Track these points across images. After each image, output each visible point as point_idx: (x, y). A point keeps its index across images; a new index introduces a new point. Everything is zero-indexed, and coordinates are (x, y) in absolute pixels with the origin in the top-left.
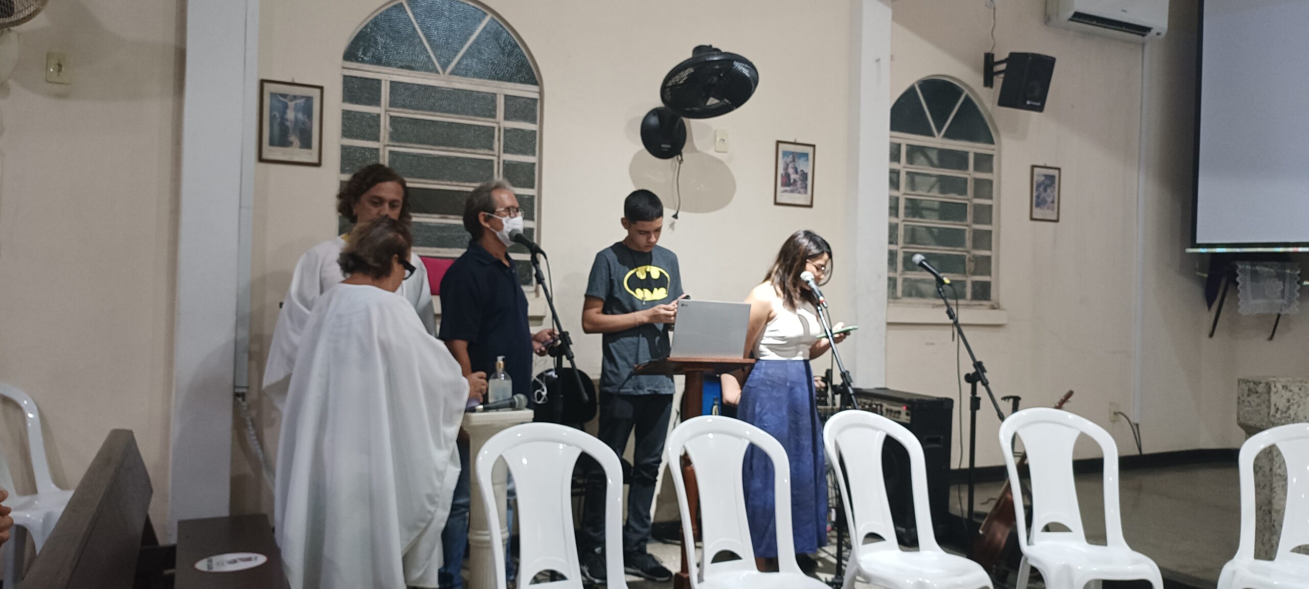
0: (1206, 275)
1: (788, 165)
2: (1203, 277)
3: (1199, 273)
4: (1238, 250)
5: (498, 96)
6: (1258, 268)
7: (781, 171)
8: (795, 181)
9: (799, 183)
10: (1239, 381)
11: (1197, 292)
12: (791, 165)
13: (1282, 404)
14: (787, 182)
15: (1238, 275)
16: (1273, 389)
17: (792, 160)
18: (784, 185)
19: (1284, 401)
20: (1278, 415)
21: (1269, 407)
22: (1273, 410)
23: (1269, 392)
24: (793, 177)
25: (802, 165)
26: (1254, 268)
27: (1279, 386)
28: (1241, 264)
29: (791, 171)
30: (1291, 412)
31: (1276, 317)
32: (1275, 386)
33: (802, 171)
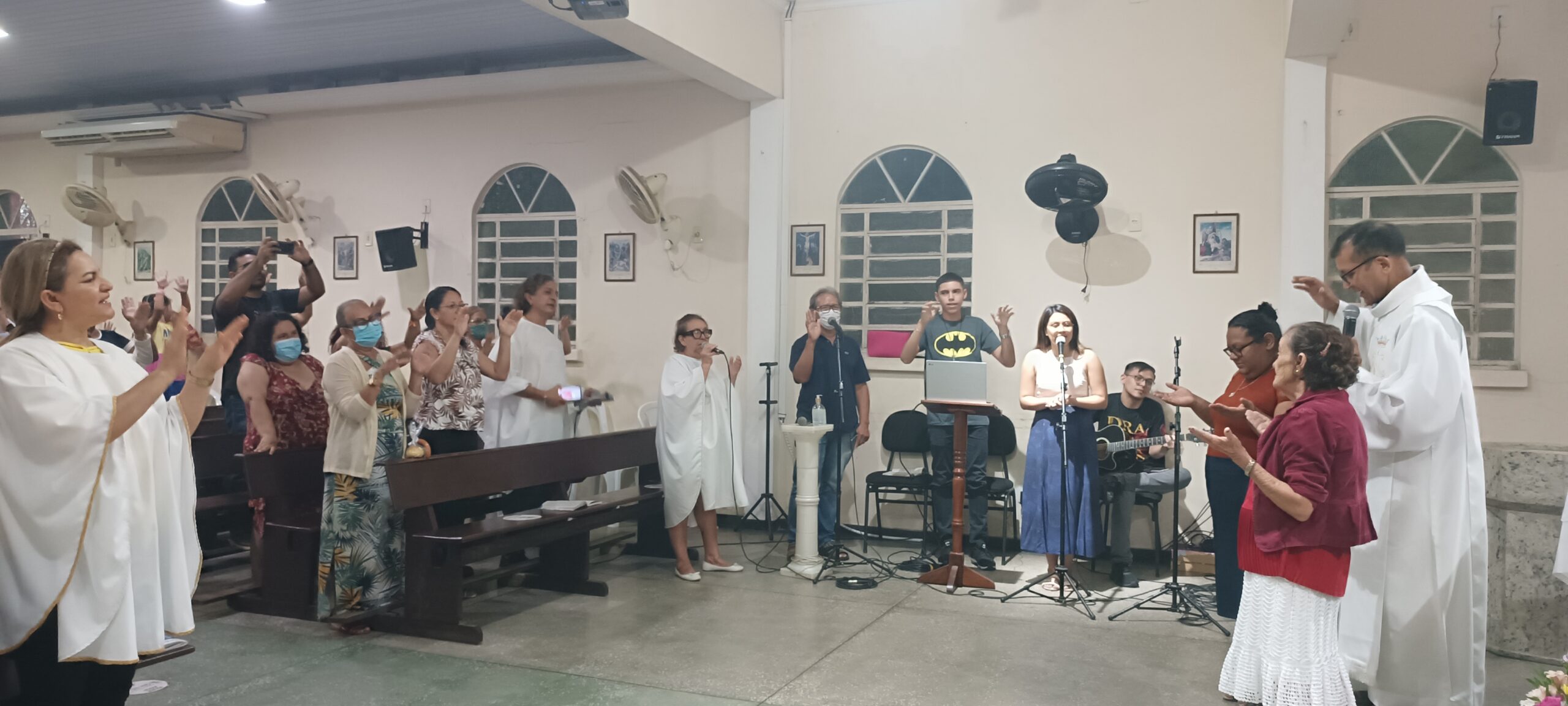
1: (1207, 235)
5: (943, 213)
7: (1199, 241)
8: (1216, 249)
9: (1221, 252)
12: (1211, 235)
14: (1206, 250)
17: (1211, 230)
18: (1202, 254)
24: (1213, 245)
25: (1223, 234)
29: (1211, 241)
33: (1225, 239)
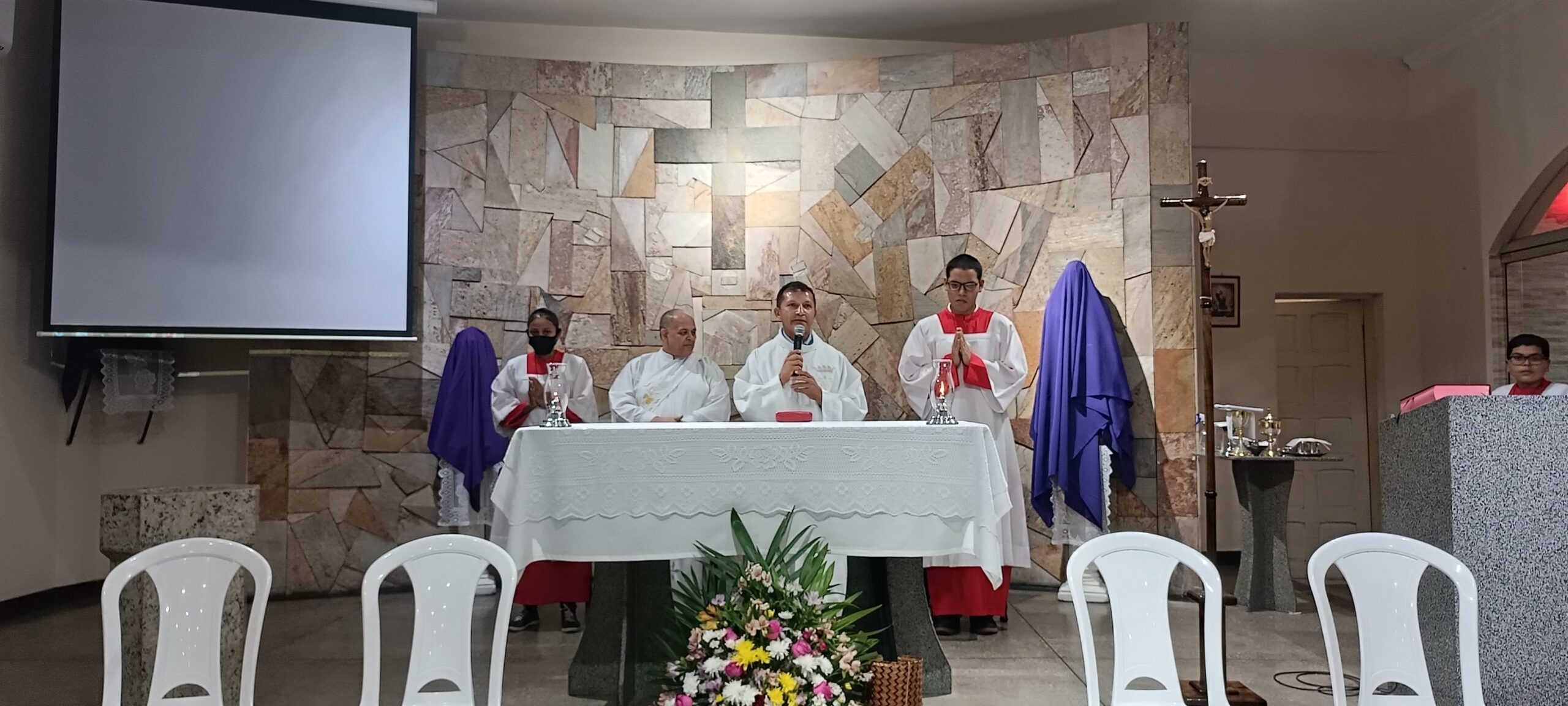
0: (63, 366)
2: (61, 369)
3: (53, 363)
4: (102, 335)
6: (126, 357)
10: (102, 497)
11: (50, 388)
13: (154, 520)
15: (103, 366)
16: (143, 502)
19: (156, 516)
20: (149, 534)
21: (138, 526)
22: (143, 527)
23: (138, 508)
26: (121, 357)
27: (150, 498)
28: (106, 353)
30: (164, 528)
31: (147, 415)
32: (146, 500)
